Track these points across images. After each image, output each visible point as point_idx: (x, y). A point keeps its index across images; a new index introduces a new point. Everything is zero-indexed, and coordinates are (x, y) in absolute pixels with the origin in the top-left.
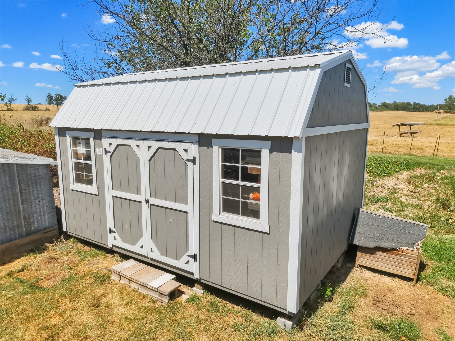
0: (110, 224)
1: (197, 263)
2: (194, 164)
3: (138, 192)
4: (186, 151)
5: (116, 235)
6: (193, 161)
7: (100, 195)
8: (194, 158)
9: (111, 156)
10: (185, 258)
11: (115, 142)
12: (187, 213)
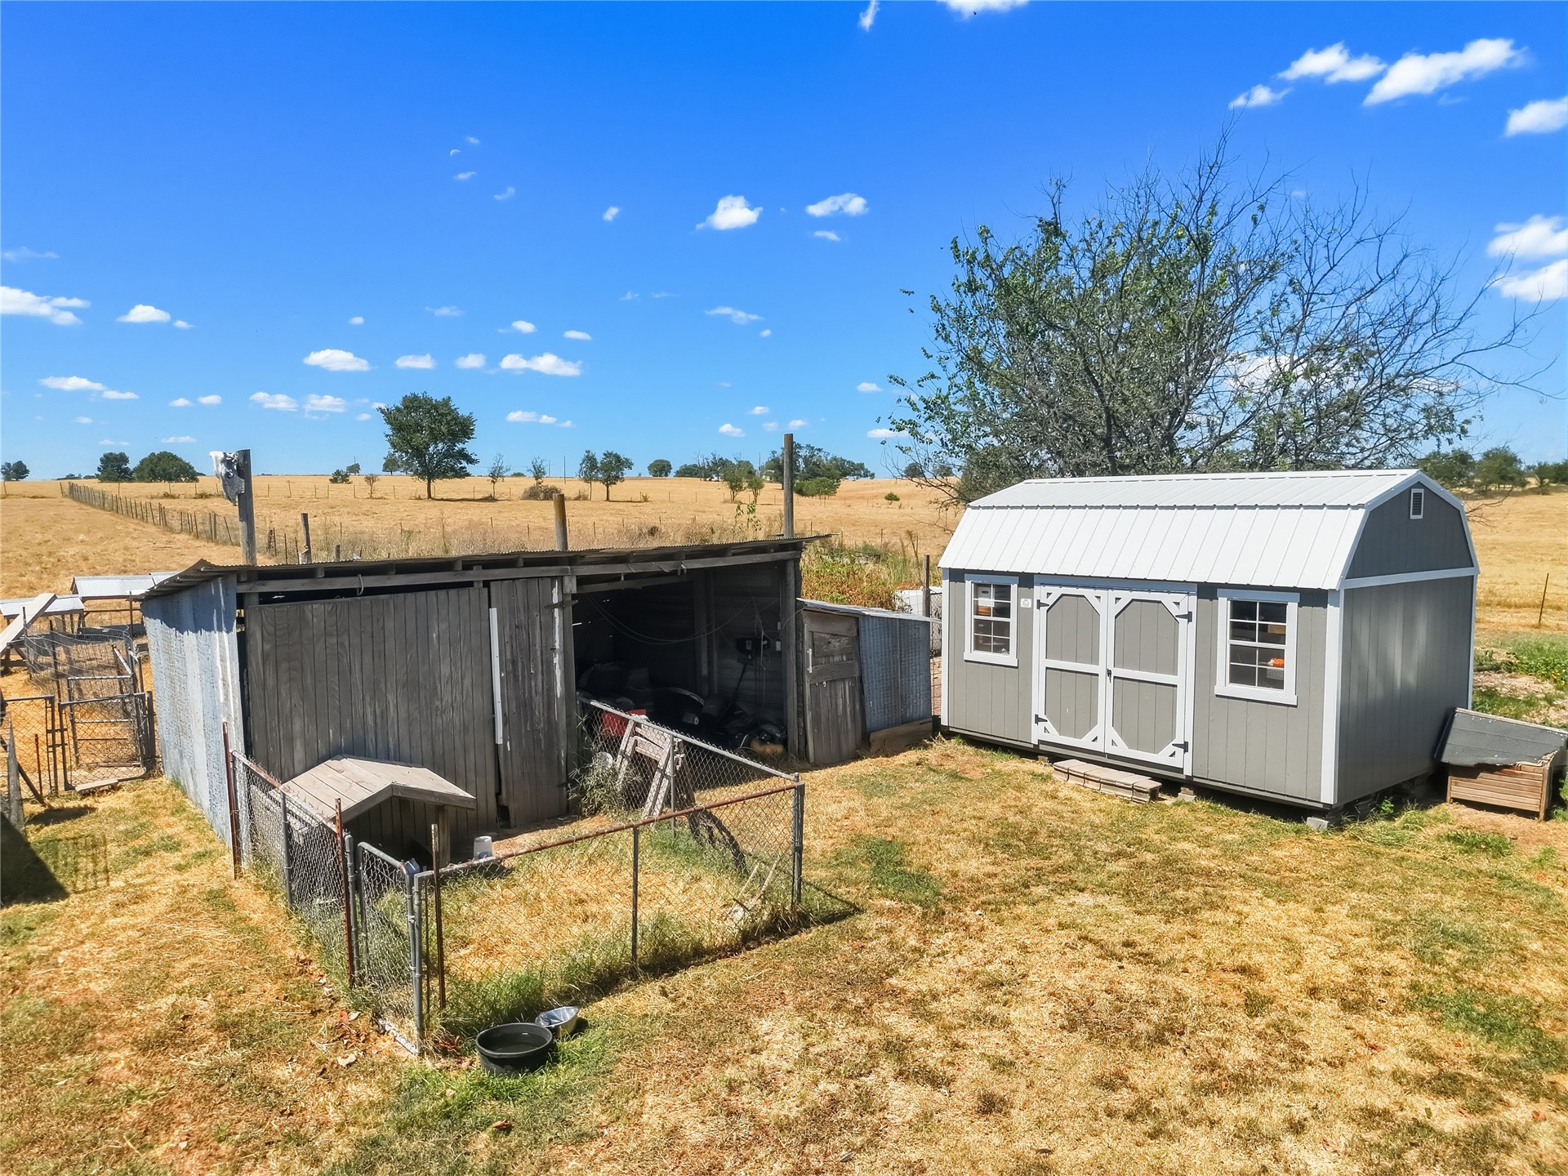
0: (1038, 708)
1: (1189, 755)
2: (1190, 620)
3: (1094, 660)
4: (1177, 604)
5: (1049, 725)
6: (1189, 617)
7: (1022, 669)
8: (1190, 613)
9: (1048, 611)
10: (1170, 749)
11: (1057, 591)
12: (1176, 686)
